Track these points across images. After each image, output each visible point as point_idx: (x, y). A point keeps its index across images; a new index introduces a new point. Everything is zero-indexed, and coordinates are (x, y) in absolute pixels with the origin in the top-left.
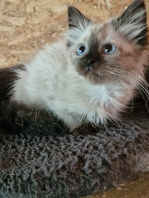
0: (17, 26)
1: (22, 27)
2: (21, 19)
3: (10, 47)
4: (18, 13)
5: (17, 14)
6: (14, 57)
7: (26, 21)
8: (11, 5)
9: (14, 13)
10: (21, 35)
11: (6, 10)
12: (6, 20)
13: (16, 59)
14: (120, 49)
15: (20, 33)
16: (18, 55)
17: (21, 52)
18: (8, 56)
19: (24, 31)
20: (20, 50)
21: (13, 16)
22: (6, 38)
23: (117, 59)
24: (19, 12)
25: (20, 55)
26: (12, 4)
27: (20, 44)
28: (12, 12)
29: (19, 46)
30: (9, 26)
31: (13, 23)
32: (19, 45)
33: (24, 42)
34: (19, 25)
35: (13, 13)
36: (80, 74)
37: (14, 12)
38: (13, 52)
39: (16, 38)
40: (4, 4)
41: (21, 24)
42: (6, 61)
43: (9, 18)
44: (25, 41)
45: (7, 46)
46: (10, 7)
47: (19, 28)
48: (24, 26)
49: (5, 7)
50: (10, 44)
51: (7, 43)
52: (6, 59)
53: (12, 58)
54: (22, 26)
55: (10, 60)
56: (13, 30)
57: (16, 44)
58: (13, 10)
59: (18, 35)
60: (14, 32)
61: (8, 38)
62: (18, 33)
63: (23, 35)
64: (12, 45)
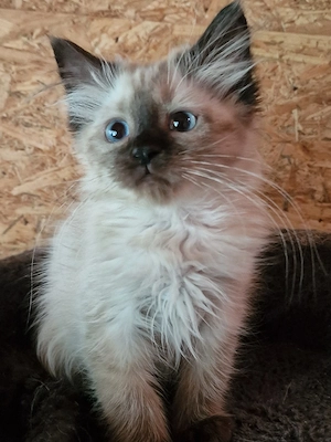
0: (37, 150)
1: (49, 152)
2: (46, 133)
3: (18, 200)
4: (39, 117)
5: (38, 121)
6: (26, 222)
7: (57, 138)
8: (24, 100)
9: (31, 118)
10: (46, 171)
11: (11, 111)
12: (9, 133)
13: (29, 226)
14: (208, 119)
15: (43, 165)
16: (36, 217)
17: (43, 210)
18: (10, 218)
19: (54, 161)
20: (40, 205)
21: (27, 125)
22: (7, 176)
23: (205, 140)
24: (43, 117)
25: (40, 217)
26: (25, 95)
27: (40, 190)
28: (25, 115)
29: (39, 197)
30: (17, 149)
31: (25, 141)
32: (39, 194)
33: (51, 188)
34: (42, 147)
35: (27, 119)
36: (126, 185)
37: (31, 115)
38: (22, 211)
39: (33, 177)
40: (6, 95)
41: (46, 145)
42: (5, 232)
43: (17, 129)
44: (54, 184)
45: (10, 196)
46: (20, 105)
47: (40, 155)
48: (52, 151)
49: (8, 103)
50: (15, 191)
51: (10, 188)
52: (7, 227)
53: (19, 225)
54: (48, 148)
55: (14, 228)
56: (26, 158)
57: (32, 192)
58: (27, 111)
59: (38, 169)
60: (28, 163)
61: (12, 176)
62: (37, 166)
63: (50, 169)
64: (22, 194)
